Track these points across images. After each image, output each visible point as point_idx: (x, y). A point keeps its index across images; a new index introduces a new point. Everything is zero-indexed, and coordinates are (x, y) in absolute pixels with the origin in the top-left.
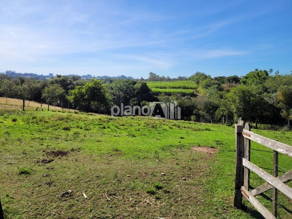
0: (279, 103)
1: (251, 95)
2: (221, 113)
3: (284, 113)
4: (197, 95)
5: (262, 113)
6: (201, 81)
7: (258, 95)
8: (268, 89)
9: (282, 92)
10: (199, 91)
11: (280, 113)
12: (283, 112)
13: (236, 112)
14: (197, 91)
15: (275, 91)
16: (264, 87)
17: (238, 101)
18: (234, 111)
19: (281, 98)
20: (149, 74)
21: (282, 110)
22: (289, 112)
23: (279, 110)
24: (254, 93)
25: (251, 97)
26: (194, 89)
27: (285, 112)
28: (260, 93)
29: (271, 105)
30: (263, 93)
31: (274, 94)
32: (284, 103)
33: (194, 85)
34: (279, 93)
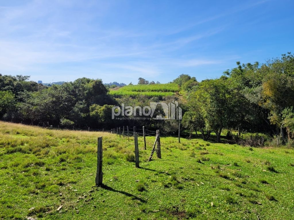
0: (265, 101)
1: (227, 91)
2: (190, 118)
3: (273, 118)
4: (178, 99)
5: (243, 117)
7: (236, 91)
8: (250, 81)
9: (270, 84)
10: (181, 94)
11: (267, 116)
12: (272, 115)
13: (206, 117)
14: (178, 94)
15: (259, 83)
16: (244, 79)
17: (209, 100)
19: (268, 93)
20: (139, 79)
21: (272, 112)
22: (282, 115)
23: (267, 111)
24: (230, 88)
25: (226, 95)
26: (176, 91)
27: (274, 114)
28: (239, 88)
29: (255, 105)
30: (244, 88)
31: (258, 89)
32: (273, 101)
33: (176, 88)
34: (264, 86)
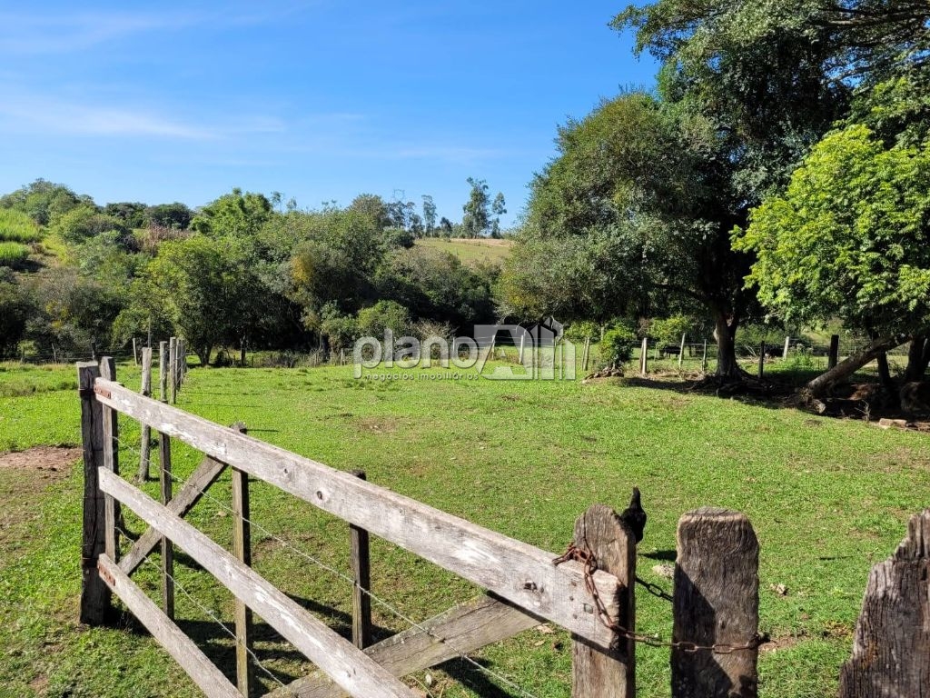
0: (296, 289)
1: (223, 266)
2: (134, 326)
3: (308, 318)
4: (42, 266)
5: (255, 319)
6: (53, 215)
7: (242, 268)
8: (268, 249)
9: (303, 260)
10: (49, 251)
11: (300, 317)
12: (307, 314)
14: (40, 251)
15: (285, 257)
16: (257, 243)
17: (184, 285)
18: (176, 318)
19: (300, 275)
21: (306, 310)
22: (321, 314)
23: (298, 308)
24: (232, 259)
25: (224, 274)
26: (29, 241)
27: (311, 313)
28: (249, 262)
29: (278, 297)
30: (257, 262)
31: (284, 266)
32: (309, 290)
33: (28, 228)
34: (295, 262)
